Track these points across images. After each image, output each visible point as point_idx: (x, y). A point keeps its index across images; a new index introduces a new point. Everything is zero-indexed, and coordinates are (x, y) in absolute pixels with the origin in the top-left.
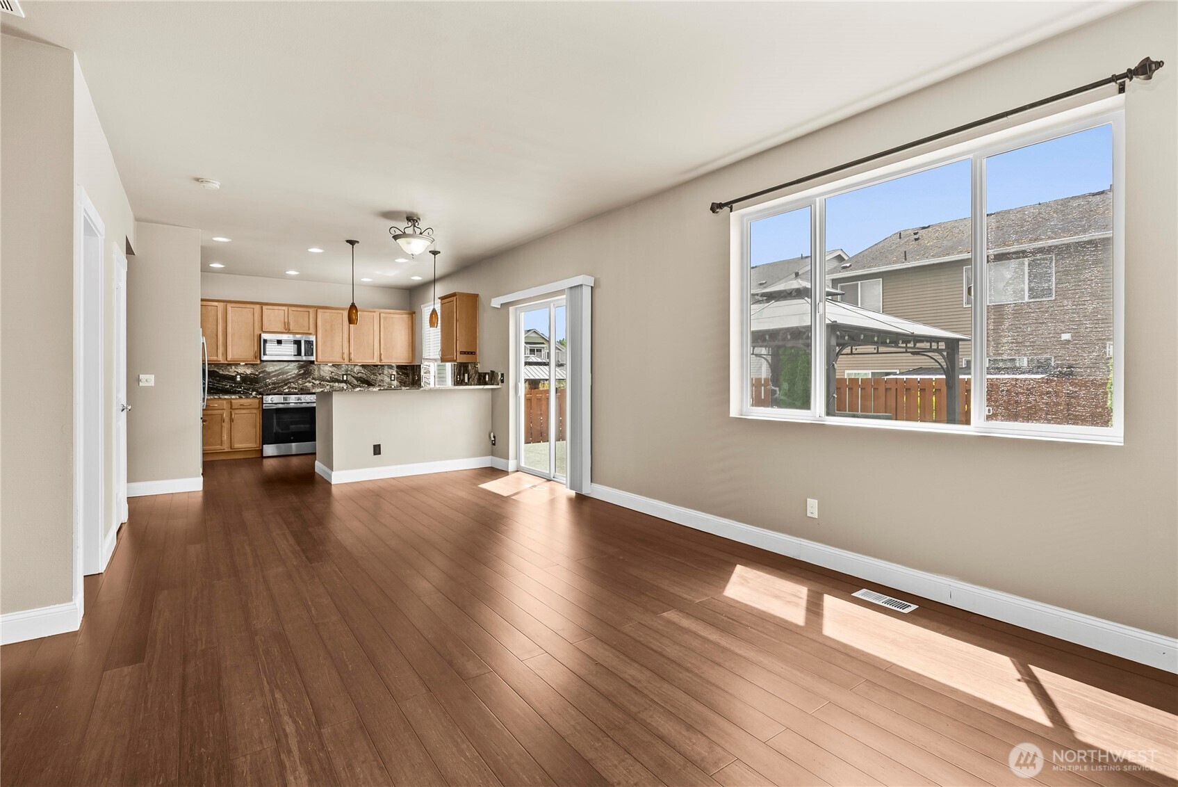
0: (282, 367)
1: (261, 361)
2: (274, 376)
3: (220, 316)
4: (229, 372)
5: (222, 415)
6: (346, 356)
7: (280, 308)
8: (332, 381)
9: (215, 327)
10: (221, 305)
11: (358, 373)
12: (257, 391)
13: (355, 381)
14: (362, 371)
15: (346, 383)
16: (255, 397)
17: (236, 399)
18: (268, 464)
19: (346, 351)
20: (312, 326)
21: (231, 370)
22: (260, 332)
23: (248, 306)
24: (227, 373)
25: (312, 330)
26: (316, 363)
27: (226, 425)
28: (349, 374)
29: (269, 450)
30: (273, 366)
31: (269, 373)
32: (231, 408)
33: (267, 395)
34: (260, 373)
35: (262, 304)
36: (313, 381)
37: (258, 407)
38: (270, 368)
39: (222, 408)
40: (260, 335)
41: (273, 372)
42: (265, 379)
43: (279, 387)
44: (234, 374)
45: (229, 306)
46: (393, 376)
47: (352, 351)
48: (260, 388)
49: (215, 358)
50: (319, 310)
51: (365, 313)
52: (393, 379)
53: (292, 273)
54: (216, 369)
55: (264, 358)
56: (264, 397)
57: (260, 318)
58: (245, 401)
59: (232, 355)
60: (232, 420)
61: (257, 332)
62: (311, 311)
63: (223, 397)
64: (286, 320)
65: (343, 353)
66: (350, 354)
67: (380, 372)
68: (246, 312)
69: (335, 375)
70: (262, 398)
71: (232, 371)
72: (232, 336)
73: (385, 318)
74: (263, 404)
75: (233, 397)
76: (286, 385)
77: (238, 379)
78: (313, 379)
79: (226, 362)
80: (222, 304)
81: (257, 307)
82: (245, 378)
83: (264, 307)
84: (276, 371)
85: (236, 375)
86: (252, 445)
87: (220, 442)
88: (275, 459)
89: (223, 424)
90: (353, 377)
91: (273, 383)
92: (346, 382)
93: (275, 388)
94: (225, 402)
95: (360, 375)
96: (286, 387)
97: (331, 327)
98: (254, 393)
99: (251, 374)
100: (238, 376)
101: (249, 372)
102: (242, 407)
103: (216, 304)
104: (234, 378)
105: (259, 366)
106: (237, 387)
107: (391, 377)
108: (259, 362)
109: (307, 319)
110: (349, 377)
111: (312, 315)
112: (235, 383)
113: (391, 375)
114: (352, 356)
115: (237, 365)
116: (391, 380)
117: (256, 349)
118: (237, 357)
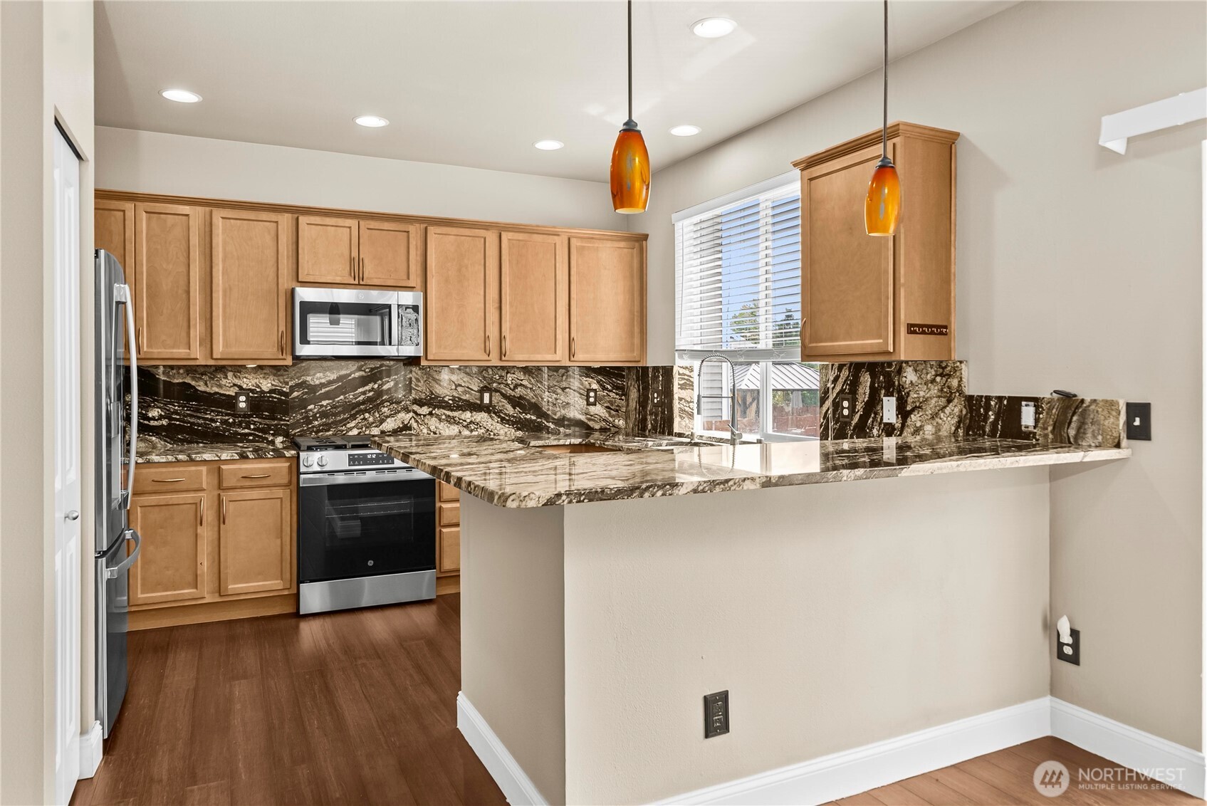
0: (343, 372)
1: (298, 359)
2: (327, 396)
3: (195, 240)
4: (220, 386)
5: (197, 505)
6: (493, 345)
7: (341, 221)
8: (460, 408)
9: (183, 269)
10: (196, 213)
11: (516, 386)
12: (286, 435)
13: (509, 407)
14: (525, 383)
15: (489, 412)
16: (279, 454)
17: (232, 461)
18: (310, 633)
19: (493, 332)
20: (415, 268)
21: (224, 382)
22: (293, 284)
23: (264, 216)
24: (216, 389)
25: (415, 280)
26: (424, 363)
27: (206, 533)
28: (496, 391)
29: (315, 596)
30: (325, 370)
31: (313, 389)
32: (220, 487)
33: (310, 449)
34: (292, 389)
35: (297, 211)
36: (416, 407)
37: (285, 481)
38: (318, 377)
39: (196, 486)
40: (293, 291)
41: (323, 385)
42: (303, 403)
43: (336, 423)
44: (232, 392)
45: (218, 214)
46: (592, 394)
47: (506, 332)
48: (294, 426)
49: (181, 352)
50: (432, 230)
51: (535, 236)
52: (592, 400)
53: (370, 121)
54: (188, 380)
55: (303, 350)
56: (302, 454)
57: (292, 247)
58: (254, 466)
59: (226, 344)
60: (221, 519)
61: (286, 283)
62: (415, 230)
63: (198, 458)
64: (355, 254)
65: (486, 338)
66: (501, 338)
67: (564, 384)
68: (260, 231)
69: (465, 393)
70: (298, 457)
71: (226, 385)
72: (225, 291)
73: (582, 249)
74: (299, 473)
75: (224, 456)
76: (353, 417)
77: (242, 405)
78: (416, 402)
79: (212, 363)
80: (200, 209)
81: (285, 220)
82: (260, 403)
83: (303, 220)
84: (330, 383)
85: (237, 395)
86: (274, 584)
87: (190, 578)
88: (328, 622)
89: (200, 530)
90: (504, 396)
91: (324, 414)
92: (488, 409)
93: (327, 427)
94: (204, 469)
95: (519, 391)
96: (352, 424)
97: (459, 270)
98: (280, 439)
99: (271, 391)
100: (242, 398)
101: (266, 385)
102: (248, 483)
103: (185, 209)
104: (230, 402)
105: (292, 372)
106: (240, 425)
107: (588, 397)
108: (289, 362)
109: (403, 250)
110: (497, 397)
111: (415, 242)
112: (234, 416)
113: (589, 391)
114: (508, 345)
115: (239, 369)
116: (589, 404)
117: (282, 328)
118: (238, 350)
